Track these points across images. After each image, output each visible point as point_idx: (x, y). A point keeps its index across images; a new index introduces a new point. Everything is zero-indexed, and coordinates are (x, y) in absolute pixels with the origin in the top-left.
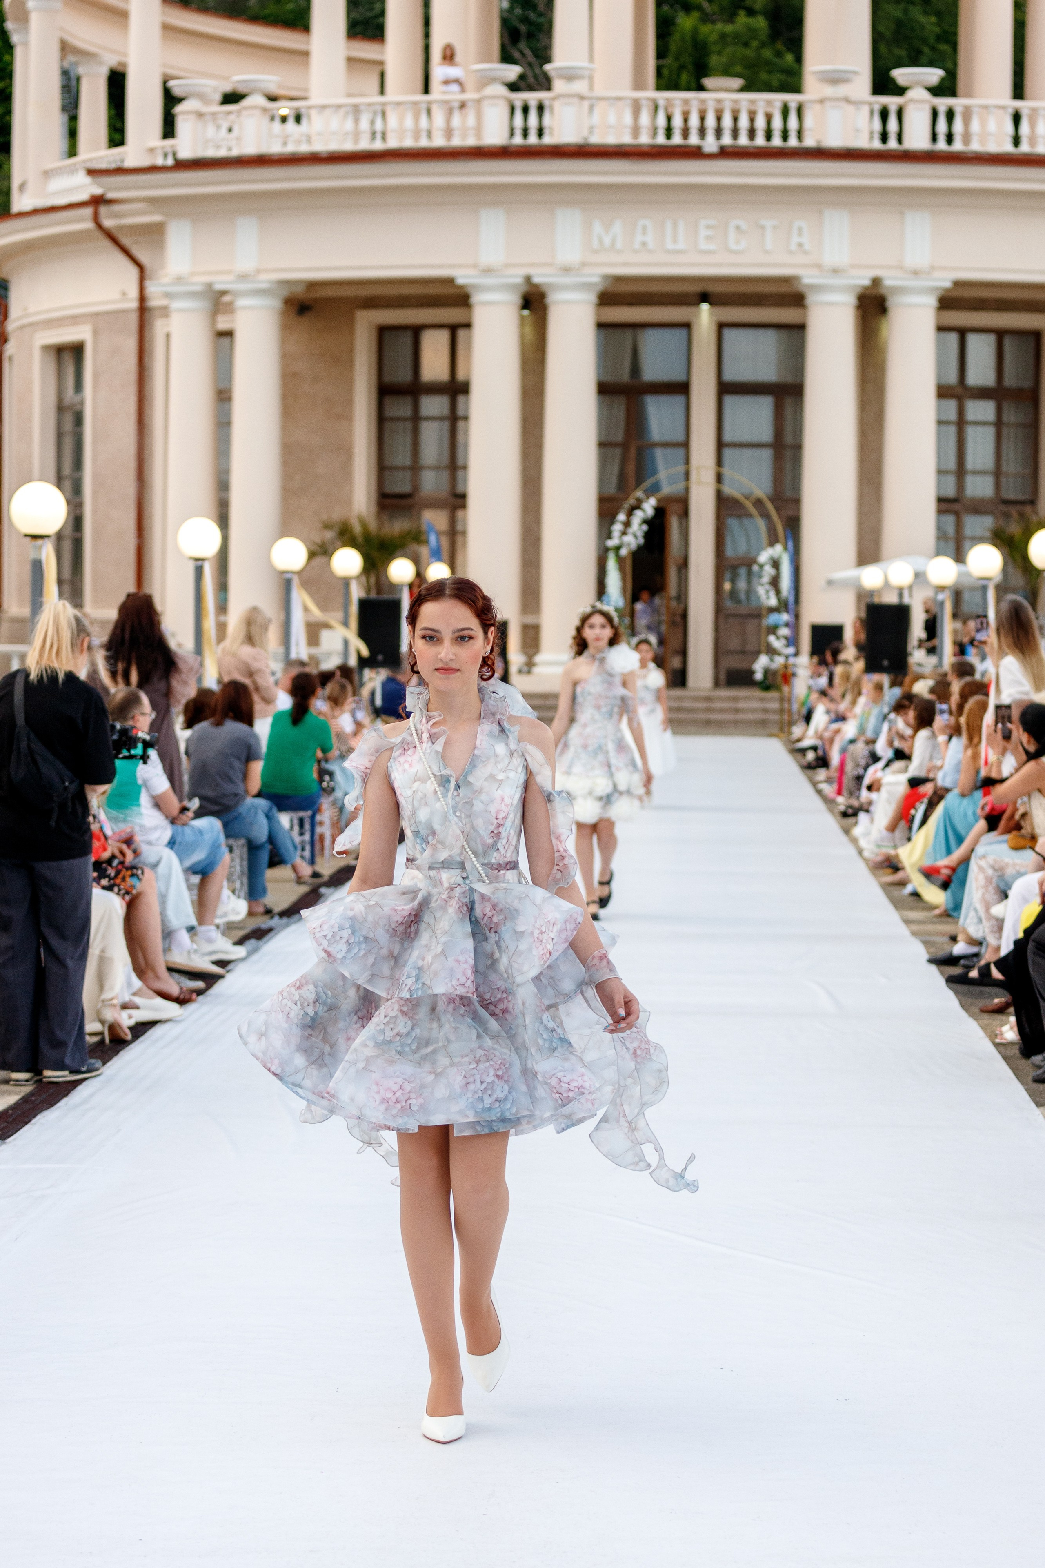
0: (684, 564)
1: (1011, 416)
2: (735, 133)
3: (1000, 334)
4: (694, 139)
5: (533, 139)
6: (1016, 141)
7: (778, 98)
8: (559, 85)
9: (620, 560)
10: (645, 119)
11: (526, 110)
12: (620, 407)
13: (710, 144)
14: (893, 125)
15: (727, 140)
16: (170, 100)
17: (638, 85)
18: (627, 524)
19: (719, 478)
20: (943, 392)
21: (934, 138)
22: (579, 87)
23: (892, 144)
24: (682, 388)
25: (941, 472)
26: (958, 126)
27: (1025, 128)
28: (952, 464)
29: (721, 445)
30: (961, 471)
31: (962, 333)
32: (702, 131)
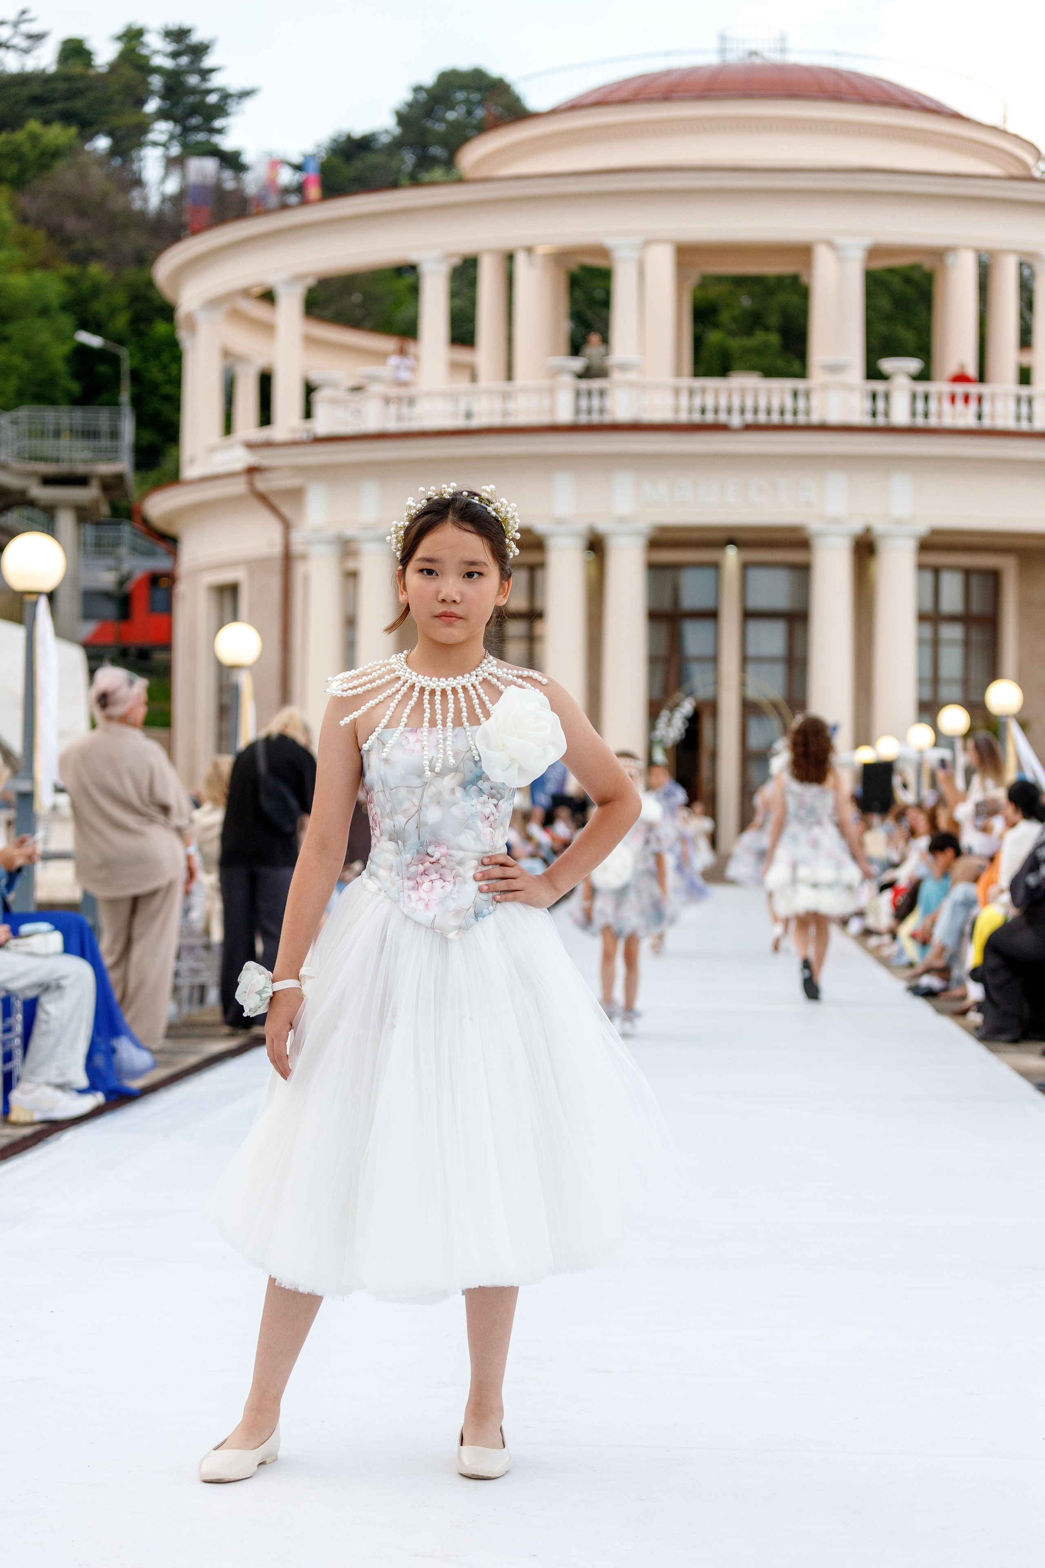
0: (714, 755)
1: (977, 635)
2: (756, 411)
3: (967, 573)
4: (723, 418)
5: (595, 418)
6: (980, 417)
7: (789, 384)
8: (616, 376)
9: (666, 751)
10: (684, 401)
11: (590, 394)
12: (663, 630)
13: (736, 420)
14: (881, 405)
15: (749, 418)
16: (310, 390)
17: (678, 373)
18: (670, 720)
19: (743, 684)
20: (922, 618)
21: (914, 414)
22: (632, 376)
23: (881, 421)
24: (712, 615)
25: (921, 681)
26: (933, 405)
27: (986, 407)
28: (928, 673)
29: (745, 660)
30: (935, 680)
31: (937, 571)
32: (729, 411)
